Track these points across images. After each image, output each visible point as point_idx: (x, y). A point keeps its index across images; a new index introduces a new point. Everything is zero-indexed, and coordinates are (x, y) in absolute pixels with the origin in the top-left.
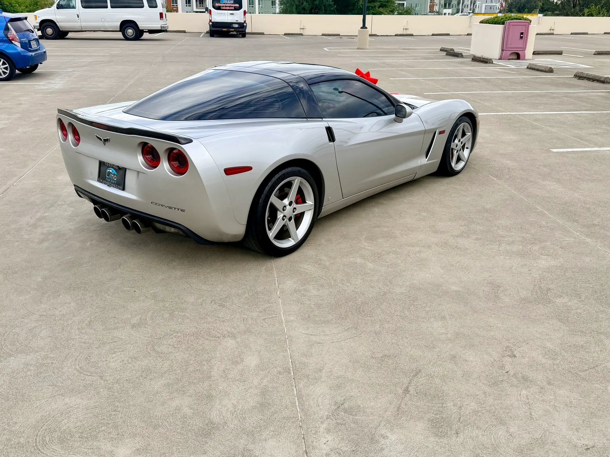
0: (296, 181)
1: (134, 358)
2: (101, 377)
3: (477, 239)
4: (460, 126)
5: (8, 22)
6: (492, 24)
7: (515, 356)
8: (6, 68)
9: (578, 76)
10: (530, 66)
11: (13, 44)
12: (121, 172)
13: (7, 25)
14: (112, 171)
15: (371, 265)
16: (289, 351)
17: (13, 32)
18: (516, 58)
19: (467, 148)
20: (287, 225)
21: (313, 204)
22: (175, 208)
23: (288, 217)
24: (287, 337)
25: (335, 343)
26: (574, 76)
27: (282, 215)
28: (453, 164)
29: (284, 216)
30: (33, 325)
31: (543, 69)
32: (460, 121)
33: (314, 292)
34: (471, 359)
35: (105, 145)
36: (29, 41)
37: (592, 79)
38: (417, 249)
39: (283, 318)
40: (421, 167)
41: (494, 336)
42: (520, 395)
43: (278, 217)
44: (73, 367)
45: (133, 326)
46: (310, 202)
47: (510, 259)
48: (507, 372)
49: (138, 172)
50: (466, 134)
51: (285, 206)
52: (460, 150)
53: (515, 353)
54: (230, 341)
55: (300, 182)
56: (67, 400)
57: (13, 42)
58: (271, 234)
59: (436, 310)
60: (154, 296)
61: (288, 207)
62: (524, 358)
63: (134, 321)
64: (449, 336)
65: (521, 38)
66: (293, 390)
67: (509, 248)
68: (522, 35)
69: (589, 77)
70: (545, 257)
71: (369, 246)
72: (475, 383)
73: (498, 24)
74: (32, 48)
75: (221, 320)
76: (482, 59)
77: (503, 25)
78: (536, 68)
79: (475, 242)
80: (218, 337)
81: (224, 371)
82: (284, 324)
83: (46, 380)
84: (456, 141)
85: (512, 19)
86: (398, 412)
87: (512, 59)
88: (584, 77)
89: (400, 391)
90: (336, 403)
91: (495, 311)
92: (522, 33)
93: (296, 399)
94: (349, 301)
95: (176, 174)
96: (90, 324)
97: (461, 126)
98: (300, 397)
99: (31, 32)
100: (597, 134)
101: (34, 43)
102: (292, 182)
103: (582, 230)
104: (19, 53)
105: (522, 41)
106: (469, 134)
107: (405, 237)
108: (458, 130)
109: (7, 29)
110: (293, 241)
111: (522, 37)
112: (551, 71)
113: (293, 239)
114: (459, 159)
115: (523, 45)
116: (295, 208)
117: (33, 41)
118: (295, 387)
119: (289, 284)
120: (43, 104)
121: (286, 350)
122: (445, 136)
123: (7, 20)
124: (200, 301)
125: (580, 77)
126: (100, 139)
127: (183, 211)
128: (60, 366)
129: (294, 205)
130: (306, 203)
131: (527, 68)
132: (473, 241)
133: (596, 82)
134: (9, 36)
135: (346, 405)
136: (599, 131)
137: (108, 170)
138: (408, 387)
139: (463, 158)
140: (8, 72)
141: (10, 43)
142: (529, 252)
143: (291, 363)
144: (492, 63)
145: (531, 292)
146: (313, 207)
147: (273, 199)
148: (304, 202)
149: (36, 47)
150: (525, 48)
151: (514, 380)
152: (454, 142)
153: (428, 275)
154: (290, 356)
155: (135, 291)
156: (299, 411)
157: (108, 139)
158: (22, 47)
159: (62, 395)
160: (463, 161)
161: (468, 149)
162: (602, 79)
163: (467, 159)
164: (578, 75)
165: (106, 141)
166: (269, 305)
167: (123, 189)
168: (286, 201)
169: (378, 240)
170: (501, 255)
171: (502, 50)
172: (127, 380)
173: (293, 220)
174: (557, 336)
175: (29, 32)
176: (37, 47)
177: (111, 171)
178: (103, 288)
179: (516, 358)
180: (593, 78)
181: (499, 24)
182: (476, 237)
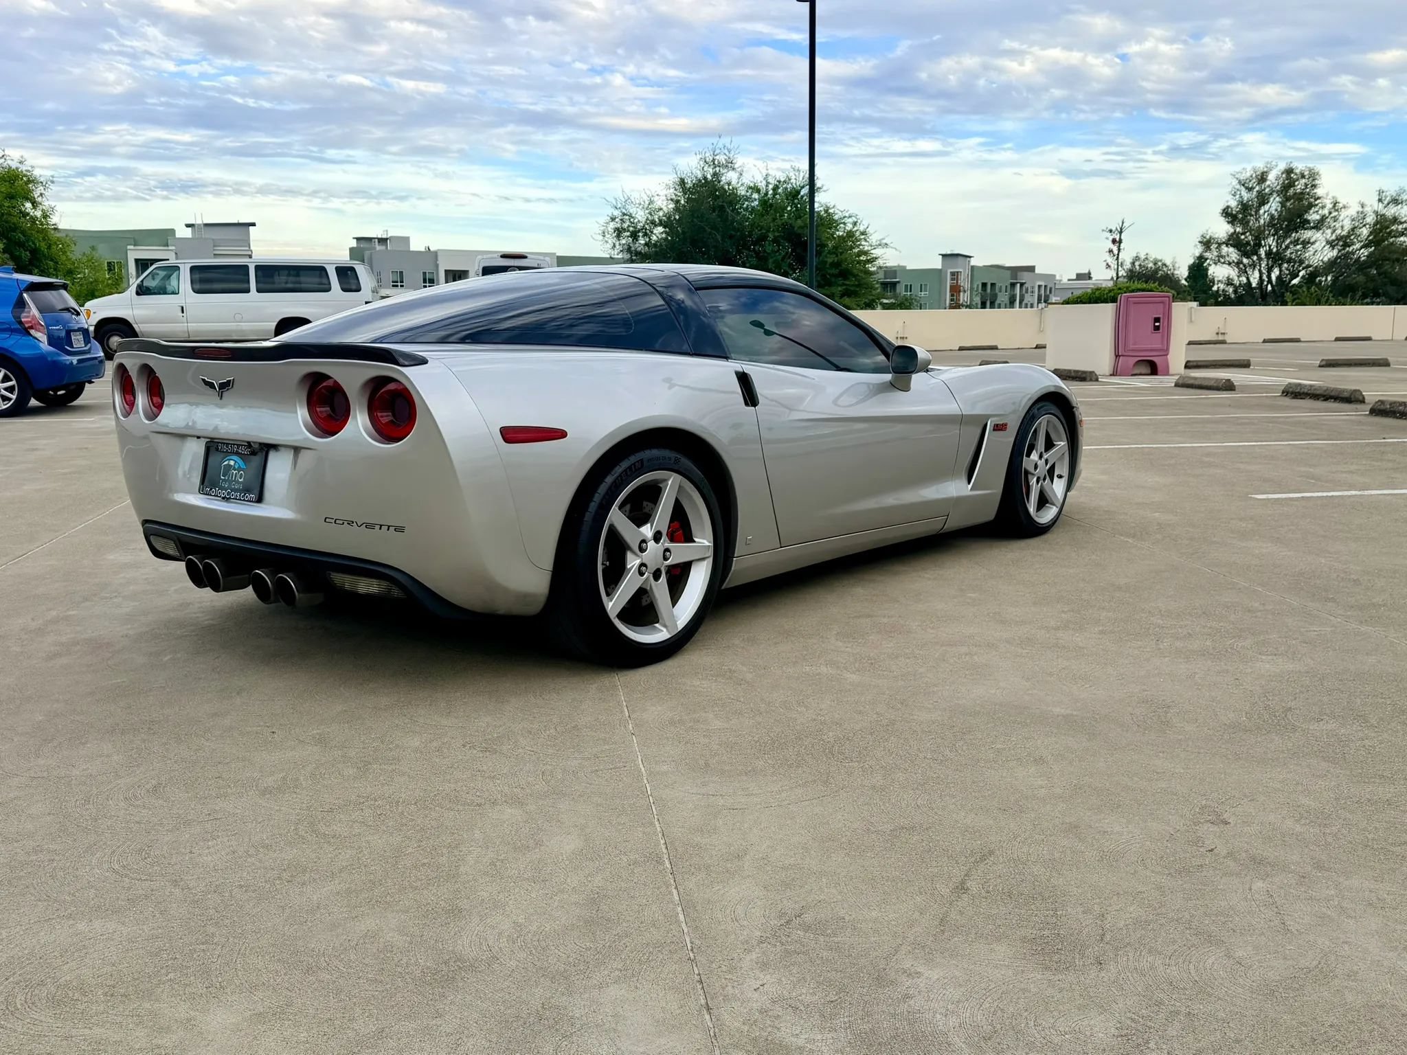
0: (670, 482)
1: (263, 847)
2: (175, 883)
3: (1101, 632)
4: (1040, 423)
5: (24, 290)
6: (1090, 303)
7: (1227, 823)
8: (10, 390)
9: (1292, 393)
10: (1181, 382)
11: (31, 335)
12: (256, 461)
13: (21, 295)
14: (236, 462)
15: (854, 678)
16: (657, 825)
17: (34, 311)
18: (1149, 372)
19: (1060, 477)
20: (648, 588)
21: (712, 544)
22: (381, 526)
23: (652, 568)
24: (652, 802)
25: (772, 808)
26: (1283, 392)
27: (638, 562)
28: (1032, 509)
29: (643, 565)
30: (11, 795)
31: (1211, 383)
32: (1038, 409)
33: (717, 724)
34: (1117, 829)
35: (221, 399)
36: (69, 332)
37: (1324, 396)
38: (964, 649)
39: (643, 769)
40: (958, 501)
41: (1169, 790)
42: (1250, 889)
43: (629, 567)
44: (106, 866)
45: (265, 792)
46: (704, 540)
47: (1186, 662)
48: (1212, 850)
49: (297, 450)
50: (1055, 445)
51: (644, 541)
52: (1044, 479)
53: (1225, 816)
54: (509, 811)
55: (680, 486)
56: (81, 926)
57: (32, 332)
58: (611, 604)
59: (1021, 747)
60: (321, 741)
61: (651, 544)
62: (1249, 826)
63: (270, 781)
64: (1058, 791)
65: (1157, 328)
66: (671, 893)
67: (1182, 645)
68: (1157, 324)
69: (1315, 392)
70: (1270, 657)
71: (847, 647)
72: (1133, 872)
73: (1102, 302)
74: (73, 347)
75: (486, 775)
76: (1073, 374)
77: (1115, 304)
78: (1197, 383)
79: (1101, 637)
80: (479, 805)
81: (493, 864)
82: (645, 778)
83: (33, 891)
84: (1034, 456)
85: (1133, 291)
86: (942, 928)
87: (1141, 374)
88: (1303, 393)
89: (945, 891)
90: (782, 915)
91: (1163, 747)
92: (1157, 320)
93: (680, 909)
94: (805, 737)
95: (387, 442)
96: (156, 790)
97: (1044, 422)
98: (688, 905)
99: (73, 314)
100: (1351, 472)
101: (78, 337)
102: (661, 485)
103: (1349, 613)
104: (42, 358)
105: (1158, 335)
106: (1062, 443)
107: (932, 631)
108: (1035, 430)
109: (21, 304)
110: (665, 630)
111: (1159, 326)
112: (1229, 386)
113: (665, 626)
114: (1043, 501)
115: (1162, 343)
116: (667, 550)
117: (78, 333)
118: (676, 888)
119: (655, 712)
120: (86, 448)
121: (652, 824)
122: (1009, 438)
123: (23, 287)
124: (435, 744)
125: (1294, 393)
126: (211, 385)
127: (400, 529)
128: (72, 865)
129: (665, 543)
130: (694, 542)
131: (1177, 385)
132: (1094, 635)
133: (1332, 400)
134: (23, 320)
135: (808, 917)
136: (1353, 467)
137: (225, 463)
138: (963, 883)
139: (1053, 500)
140: (14, 397)
141: (24, 335)
142: (1229, 650)
143: (664, 847)
144: (1097, 380)
145: (1246, 713)
146: (710, 553)
147: (617, 517)
148: (689, 538)
149: (83, 345)
150: (1168, 349)
151: (1231, 864)
152: (1028, 455)
153: (993, 692)
154: (660, 835)
155: (273, 732)
156: (686, 931)
157: (230, 380)
158: (50, 344)
159: (70, 917)
160: (1054, 505)
161: (1063, 479)
162: (1346, 395)
163: (1061, 501)
164: (1291, 390)
165: (225, 386)
166: (607, 747)
167: (260, 500)
168: (647, 531)
169: (868, 636)
170: (1165, 657)
171: (1116, 356)
172: (241, 886)
173: (663, 579)
174: (1324, 786)
175: (70, 314)
176: (85, 346)
177: (232, 463)
178: (194, 729)
179: (1228, 826)
180: (1325, 394)
181: (1105, 301)
182: (1101, 628)
